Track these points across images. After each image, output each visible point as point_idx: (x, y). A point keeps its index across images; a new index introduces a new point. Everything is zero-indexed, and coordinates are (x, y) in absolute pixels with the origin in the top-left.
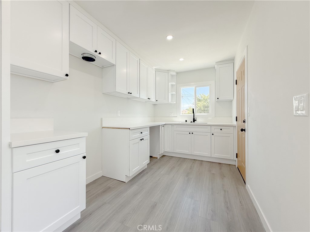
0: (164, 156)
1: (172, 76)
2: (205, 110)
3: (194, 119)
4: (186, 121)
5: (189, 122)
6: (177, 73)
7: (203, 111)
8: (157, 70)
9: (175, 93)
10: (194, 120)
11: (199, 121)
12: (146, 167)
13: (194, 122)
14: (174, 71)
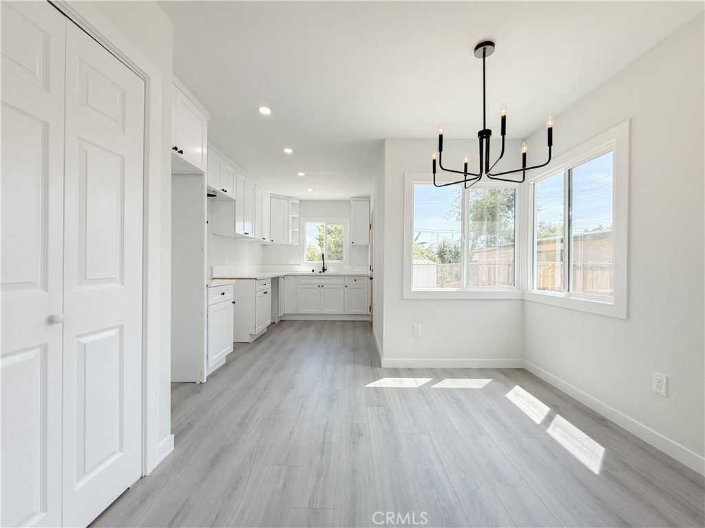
0: (282, 321)
1: (293, 204)
2: (337, 252)
3: (324, 268)
4: (313, 271)
5: (316, 272)
6: (300, 201)
7: (334, 253)
8: (272, 196)
9: (297, 230)
10: (324, 270)
11: (330, 270)
12: (266, 330)
13: (324, 272)
14: (296, 198)
